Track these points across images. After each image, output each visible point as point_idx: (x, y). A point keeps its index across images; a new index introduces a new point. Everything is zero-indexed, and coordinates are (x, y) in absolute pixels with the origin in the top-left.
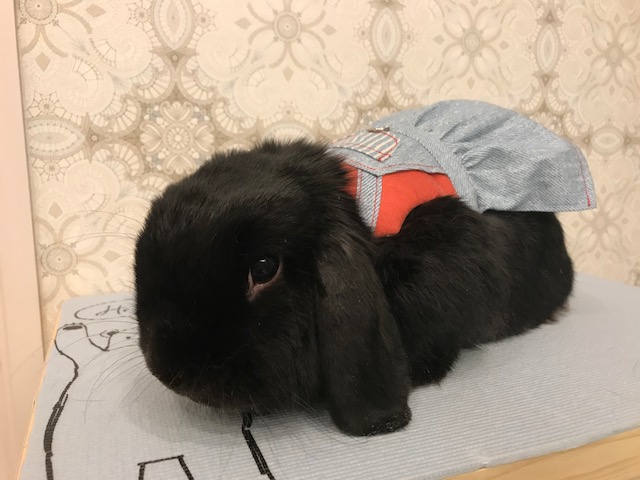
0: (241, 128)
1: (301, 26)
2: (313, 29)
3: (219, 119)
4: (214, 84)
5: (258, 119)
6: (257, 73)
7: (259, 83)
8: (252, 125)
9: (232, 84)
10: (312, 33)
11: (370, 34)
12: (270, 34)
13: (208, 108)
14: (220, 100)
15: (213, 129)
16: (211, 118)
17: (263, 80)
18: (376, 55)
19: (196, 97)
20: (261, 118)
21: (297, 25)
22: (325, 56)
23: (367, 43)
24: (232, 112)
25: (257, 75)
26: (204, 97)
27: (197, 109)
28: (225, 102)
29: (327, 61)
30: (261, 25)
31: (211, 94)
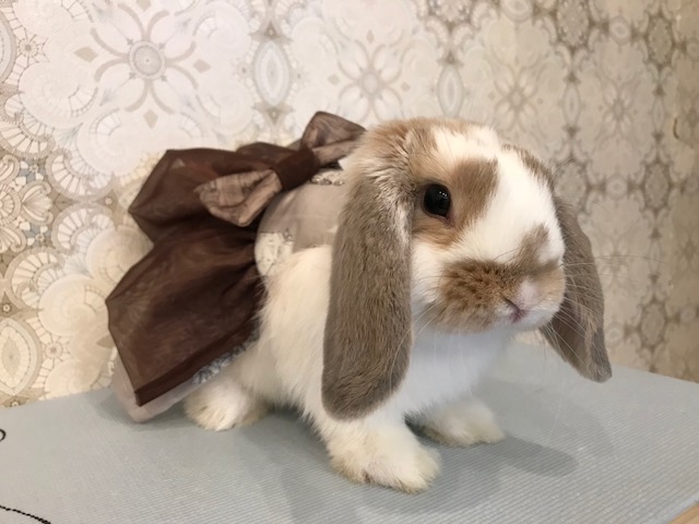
0: (89, 188)
1: (166, 60)
2: (181, 64)
3: (58, 177)
4: (49, 131)
5: (113, 175)
6: (109, 118)
7: (112, 130)
8: (105, 183)
9: (74, 132)
10: (180, 69)
11: (253, 72)
12: (124, 70)
13: (41, 164)
14: (57, 153)
15: (49, 190)
16: (46, 177)
17: (118, 126)
18: (262, 97)
19: (22, 148)
20: (116, 174)
21: (159, 58)
22: (197, 97)
23: (250, 82)
24: (76, 168)
25: (109, 121)
26: (34, 149)
27: (24, 165)
28: (66, 156)
29: (201, 104)
30: (112, 57)
31: (44, 146)
